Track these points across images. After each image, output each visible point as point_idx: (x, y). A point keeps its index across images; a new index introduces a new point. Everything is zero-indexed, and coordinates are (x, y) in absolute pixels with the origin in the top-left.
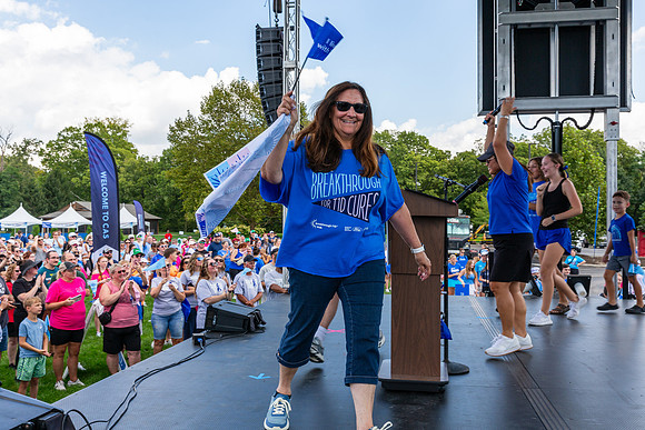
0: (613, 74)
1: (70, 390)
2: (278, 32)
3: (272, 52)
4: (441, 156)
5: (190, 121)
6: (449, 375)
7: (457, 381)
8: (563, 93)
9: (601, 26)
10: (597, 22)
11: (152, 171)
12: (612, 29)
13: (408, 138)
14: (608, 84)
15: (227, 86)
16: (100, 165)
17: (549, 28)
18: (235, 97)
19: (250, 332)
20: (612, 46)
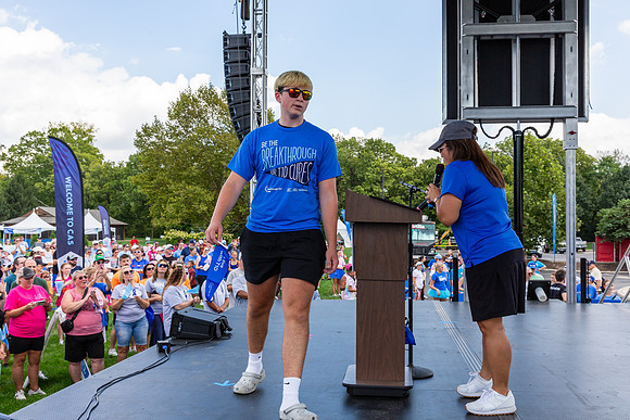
0: (572, 85)
1: (30, 400)
2: (245, 38)
3: (239, 59)
4: (407, 163)
5: (157, 127)
6: (414, 379)
7: (421, 386)
8: (524, 103)
9: (560, 38)
10: (557, 35)
11: (117, 177)
12: (571, 42)
13: (375, 145)
14: (567, 95)
15: (195, 92)
16: (65, 170)
17: (511, 40)
18: (203, 103)
19: (216, 338)
20: (571, 58)
